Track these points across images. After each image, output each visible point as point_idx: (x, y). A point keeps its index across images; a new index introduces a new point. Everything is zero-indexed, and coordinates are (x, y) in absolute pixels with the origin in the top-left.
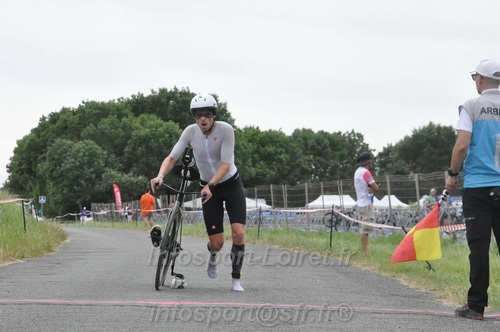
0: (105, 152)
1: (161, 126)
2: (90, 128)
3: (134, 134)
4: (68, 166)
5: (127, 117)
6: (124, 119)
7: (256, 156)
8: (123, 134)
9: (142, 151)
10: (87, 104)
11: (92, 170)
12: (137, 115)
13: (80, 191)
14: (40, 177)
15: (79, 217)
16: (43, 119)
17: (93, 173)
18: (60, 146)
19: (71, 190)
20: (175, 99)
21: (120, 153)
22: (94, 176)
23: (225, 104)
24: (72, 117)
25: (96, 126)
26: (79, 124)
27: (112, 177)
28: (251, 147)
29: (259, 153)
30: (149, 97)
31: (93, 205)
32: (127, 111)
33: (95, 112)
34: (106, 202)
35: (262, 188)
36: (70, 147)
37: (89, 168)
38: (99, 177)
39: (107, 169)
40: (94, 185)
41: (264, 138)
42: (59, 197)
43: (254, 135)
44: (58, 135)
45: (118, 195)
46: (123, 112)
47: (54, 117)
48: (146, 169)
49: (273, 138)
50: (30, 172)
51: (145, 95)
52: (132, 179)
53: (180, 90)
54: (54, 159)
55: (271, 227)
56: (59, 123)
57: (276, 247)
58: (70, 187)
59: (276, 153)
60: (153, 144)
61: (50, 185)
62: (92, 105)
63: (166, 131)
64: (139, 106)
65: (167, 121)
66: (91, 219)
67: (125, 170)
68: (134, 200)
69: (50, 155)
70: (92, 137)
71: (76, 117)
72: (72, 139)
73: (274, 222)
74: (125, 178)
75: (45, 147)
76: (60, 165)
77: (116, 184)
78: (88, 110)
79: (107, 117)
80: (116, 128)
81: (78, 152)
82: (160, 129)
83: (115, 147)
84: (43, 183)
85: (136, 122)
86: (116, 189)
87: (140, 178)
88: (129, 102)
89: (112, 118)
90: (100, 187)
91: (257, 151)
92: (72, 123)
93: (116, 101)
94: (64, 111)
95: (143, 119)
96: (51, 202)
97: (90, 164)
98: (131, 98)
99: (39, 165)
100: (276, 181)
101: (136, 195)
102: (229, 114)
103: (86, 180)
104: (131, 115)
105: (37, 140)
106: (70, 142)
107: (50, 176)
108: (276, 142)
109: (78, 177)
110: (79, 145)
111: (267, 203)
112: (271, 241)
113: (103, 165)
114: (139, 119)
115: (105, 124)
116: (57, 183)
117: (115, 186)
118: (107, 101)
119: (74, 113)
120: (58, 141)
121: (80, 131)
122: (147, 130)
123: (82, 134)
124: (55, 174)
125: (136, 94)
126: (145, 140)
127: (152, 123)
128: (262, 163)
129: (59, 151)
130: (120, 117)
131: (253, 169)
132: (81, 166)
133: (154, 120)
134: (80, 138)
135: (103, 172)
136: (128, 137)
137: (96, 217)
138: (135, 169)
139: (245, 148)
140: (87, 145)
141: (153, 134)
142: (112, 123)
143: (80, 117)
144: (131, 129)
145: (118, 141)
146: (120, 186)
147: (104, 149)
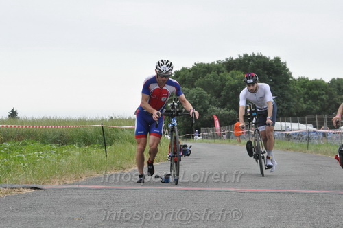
0: (209, 95)
3: (227, 83)
5: (223, 72)
6: (221, 74)
7: (306, 96)
8: (220, 83)
9: (232, 94)
10: (198, 64)
11: (201, 106)
12: (229, 72)
15: (193, 136)
17: (202, 108)
20: (253, 61)
21: (219, 96)
23: (285, 63)
24: (188, 73)
25: (203, 77)
26: (193, 77)
27: (214, 111)
28: (303, 91)
29: (308, 94)
30: (237, 60)
31: (202, 128)
32: (223, 69)
33: (203, 70)
34: (210, 127)
35: (310, 117)
38: (205, 111)
39: (211, 106)
41: (312, 85)
42: (181, 124)
43: (304, 83)
45: (217, 122)
46: (221, 70)
47: (178, 74)
48: (235, 106)
49: (317, 85)
51: (234, 59)
52: (226, 112)
53: (256, 55)
55: (316, 142)
56: (180, 77)
57: (320, 155)
59: (320, 95)
60: (239, 90)
62: (200, 66)
64: (231, 65)
66: (201, 137)
67: (222, 106)
68: (228, 125)
70: (202, 86)
71: (191, 73)
72: (188, 87)
73: (318, 139)
74: (222, 111)
77: (216, 115)
78: (198, 69)
79: (210, 73)
80: (215, 79)
81: (193, 95)
83: (215, 92)
85: (228, 76)
86: (216, 119)
87: (231, 111)
88: (224, 63)
89: (214, 73)
90: (206, 117)
91: (307, 93)
92: (189, 77)
93: (216, 63)
94: (184, 69)
95: (232, 74)
97: (200, 102)
98: (225, 60)
100: (319, 113)
101: (229, 122)
102: (288, 70)
104: (226, 72)
106: (187, 89)
108: (319, 87)
110: (193, 91)
111: (314, 127)
112: (316, 151)
113: (208, 103)
114: (230, 74)
115: (209, 77)
117: (214, 116)
118: (210, 63)
119: (190, 71)
121: (193, 82)
122: (236, 81)
123: (195, 84)
125: (229, 58)
126: (234, 87)
127: (238, 76)
128: (310, 101)
130: (218, 73)
131: (304, 105)
133: (240, 75)
134: (193, 86)
135: (208, 108)
136: (223, 86)
137: (203, 136)
138: (229, 106)
139: (299, 91)
140: (198, 91)
141: (239, 84)
142: (214, 77)
143: (194, 73)
144: (226, 80)
145: (217, 88)
146: (219, 117)
147: (208, 93)
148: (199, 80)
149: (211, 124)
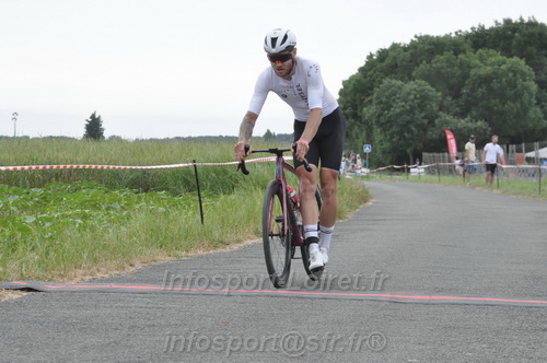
0: (439, 94)
1: (504, 63)
2: (423, 66)
3: (472, 72)
4: (398, 110)
5: (464, 52)
6: (461, 56)
8: (459, 73)
9: (483, 93)
10: (420, 38)
11: (423, 114)
12: (475, 53)
13: (410, 139)
14: (366, 123)
15: (409, 169)
16: (371, 55)
17: (425, 117)
18: (389, 88)
19: (402, 137)
20: (521, 32)
21: (457, 96)
22: (426, 121)
24: (403, 54)
25: (429, 62)
26: (411, 61)
27: (447, 122)
30: (491, 29)
31: (425, 154)
32: (466, 46)
33: (427, 47)
34: (438, 152)
36: (400, 88)
37: (421, 112)
38: (431, 122)
39: (441, 113)
40: (425, 130)
42: (387, 145)
44: (387, 75)
45: (452, 143)
46: (461, 48)
47: (383, 54)
48: (486, 113)
50: (356, 116)
51: (487, 28)
52: (470, 124)
53: (526, 20)
54: (381, 102)
56: (388, 61)
58: (400, 134)
60: (495, 84)
61: (377, 131)
62: (425, 40)
63: (509, 70)
64: (480, 39)
65: (512, 56)
67: (462, 115)
69: (377, 98)
70: (426, 77)
71: (408, 54)
72: (402, 79)
74: (462, 123)
75: (371, 89)
76: (389, 110)
77: (451, 130)
78: (421, 46)
79: (442, 54)
80: (452, 66)
81: (409, 94)
82: (503, 67)
83: (450, 88)
84: (370, 129)
85: (472, 58)
86: (450, 136)
87: (479, 123)
88: (468, 36)
89: (448, 54)
90: (432, 134)
92: (403, 60)
93: (453, 35)
94: (395, 47)
95: (481, 55)
96: (379, 151)
97: (422, 107)
98: (470, 31)
99: (365, 109)
103: (417, 126)
104: (470, 53)
105: (364, 80)
106: (400, 83)
107: (377, 122)
109: (408, 122)
110: (410, 86)
113: (436, 109)
114: (477, 55)
115: (440, 61)
116: (384, 130)
117: (447, 132)
118: (442, 35)
119: (405, 49)
120: (386, 81)
121: (411, 70)
122: (489, 68)
123: (414, 74)
124: (382, 120)
126: (486, 80)
127: (493, 59)
129: (387, 93)
130: (456, 53)
132: (412, 110)
133: (496, 56)
134: (411, 78)
135: (437, 117)
136: (466, 76)
137: (427, 170)
138: (474, 113)
140: (419, 86)
141: (495, 73)
142: (448, 60)
143: (412, 54)
144: (470, 67)
145: (454, 81)
146: (457, 134)
147: (438, 91)
148: (422, 66)
149: (441, 146)
